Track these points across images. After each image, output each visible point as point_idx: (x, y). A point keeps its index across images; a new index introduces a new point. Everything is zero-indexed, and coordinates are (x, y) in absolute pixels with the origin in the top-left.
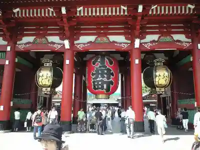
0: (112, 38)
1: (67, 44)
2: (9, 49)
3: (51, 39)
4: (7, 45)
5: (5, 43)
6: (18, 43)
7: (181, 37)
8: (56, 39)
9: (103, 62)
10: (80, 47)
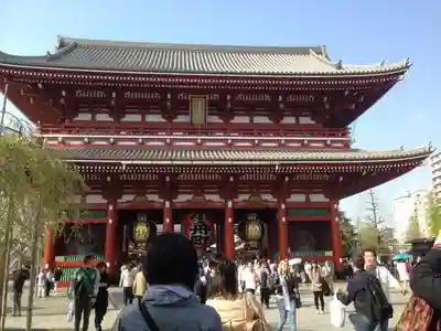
0: (208, 197)
1: (167, 204)
2: (111, 208)
3: (151, 197)
4: (108, 204)
5: (106, 201)
6: (119, 201)
7: (269, 197)
8: (155, 197)
9: (201, 218)
10: (178, 206)
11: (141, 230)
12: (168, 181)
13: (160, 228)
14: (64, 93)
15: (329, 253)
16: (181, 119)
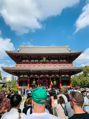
2: (29, 78)
5: (28, 76)
6: (30, 76)
8: (37, 76)
10: (41, 77)
11: (34, 82)
12: (39, 73)
13: (37, 81)
14: (21, 57)
15: (69, 86)
16: (41, 61)
